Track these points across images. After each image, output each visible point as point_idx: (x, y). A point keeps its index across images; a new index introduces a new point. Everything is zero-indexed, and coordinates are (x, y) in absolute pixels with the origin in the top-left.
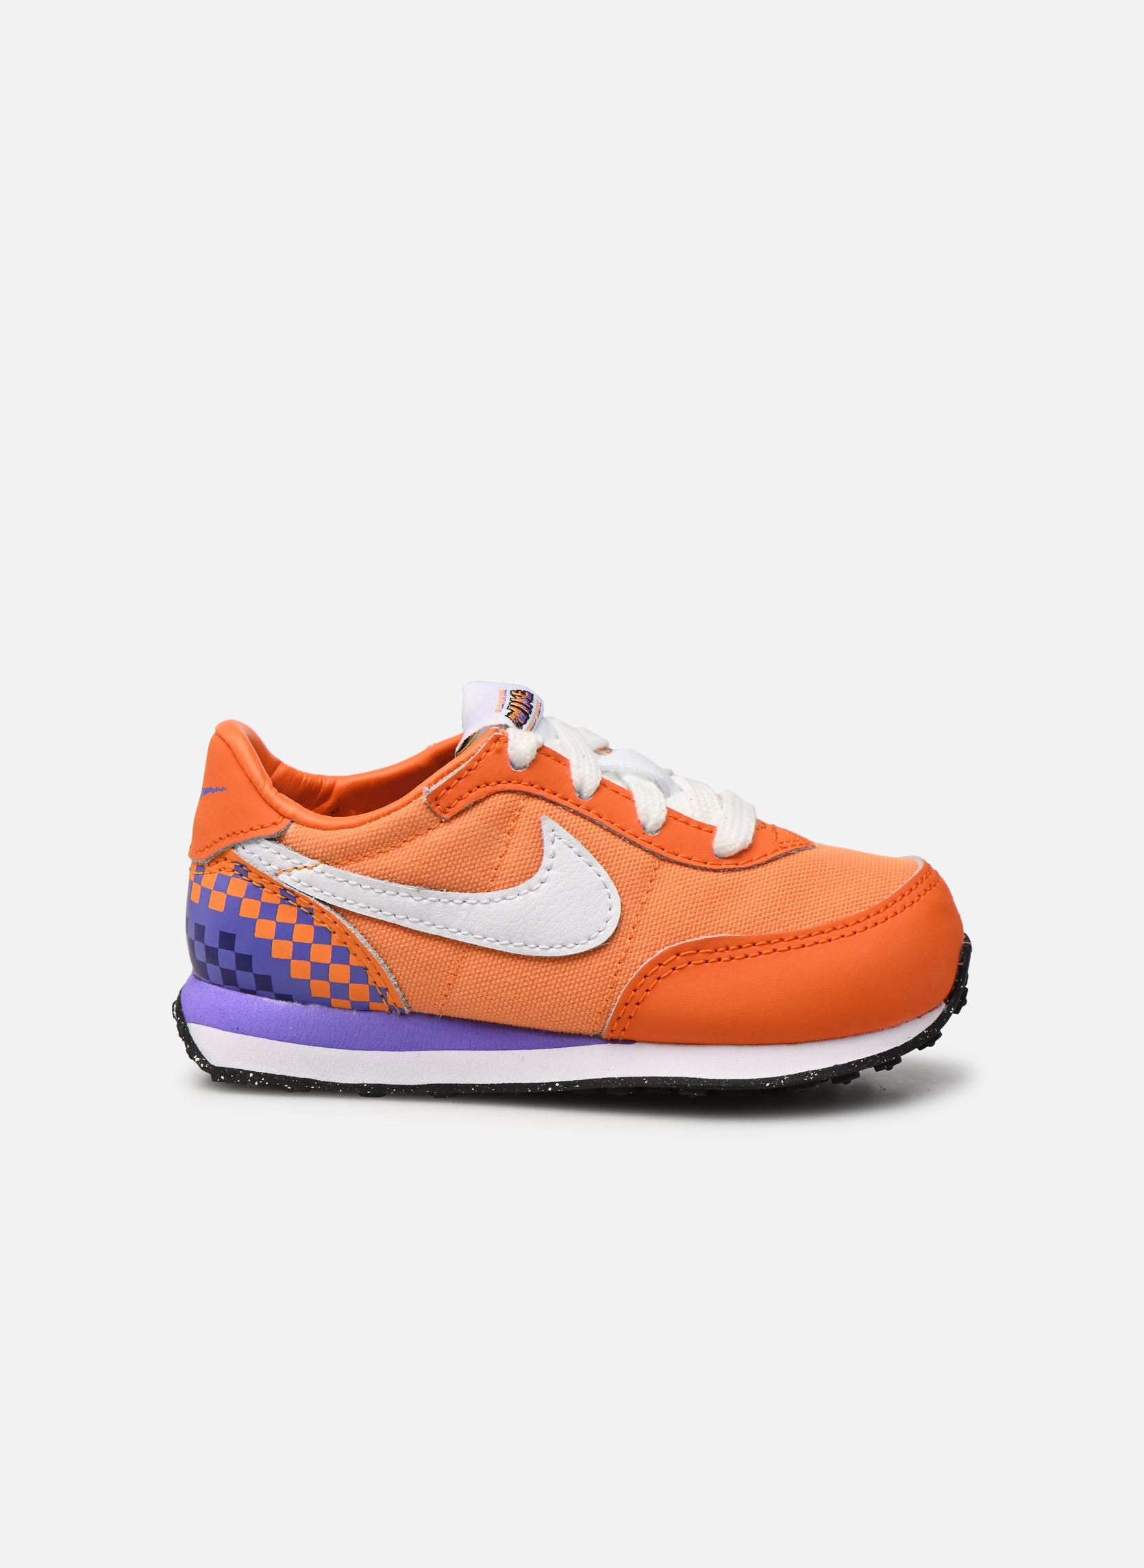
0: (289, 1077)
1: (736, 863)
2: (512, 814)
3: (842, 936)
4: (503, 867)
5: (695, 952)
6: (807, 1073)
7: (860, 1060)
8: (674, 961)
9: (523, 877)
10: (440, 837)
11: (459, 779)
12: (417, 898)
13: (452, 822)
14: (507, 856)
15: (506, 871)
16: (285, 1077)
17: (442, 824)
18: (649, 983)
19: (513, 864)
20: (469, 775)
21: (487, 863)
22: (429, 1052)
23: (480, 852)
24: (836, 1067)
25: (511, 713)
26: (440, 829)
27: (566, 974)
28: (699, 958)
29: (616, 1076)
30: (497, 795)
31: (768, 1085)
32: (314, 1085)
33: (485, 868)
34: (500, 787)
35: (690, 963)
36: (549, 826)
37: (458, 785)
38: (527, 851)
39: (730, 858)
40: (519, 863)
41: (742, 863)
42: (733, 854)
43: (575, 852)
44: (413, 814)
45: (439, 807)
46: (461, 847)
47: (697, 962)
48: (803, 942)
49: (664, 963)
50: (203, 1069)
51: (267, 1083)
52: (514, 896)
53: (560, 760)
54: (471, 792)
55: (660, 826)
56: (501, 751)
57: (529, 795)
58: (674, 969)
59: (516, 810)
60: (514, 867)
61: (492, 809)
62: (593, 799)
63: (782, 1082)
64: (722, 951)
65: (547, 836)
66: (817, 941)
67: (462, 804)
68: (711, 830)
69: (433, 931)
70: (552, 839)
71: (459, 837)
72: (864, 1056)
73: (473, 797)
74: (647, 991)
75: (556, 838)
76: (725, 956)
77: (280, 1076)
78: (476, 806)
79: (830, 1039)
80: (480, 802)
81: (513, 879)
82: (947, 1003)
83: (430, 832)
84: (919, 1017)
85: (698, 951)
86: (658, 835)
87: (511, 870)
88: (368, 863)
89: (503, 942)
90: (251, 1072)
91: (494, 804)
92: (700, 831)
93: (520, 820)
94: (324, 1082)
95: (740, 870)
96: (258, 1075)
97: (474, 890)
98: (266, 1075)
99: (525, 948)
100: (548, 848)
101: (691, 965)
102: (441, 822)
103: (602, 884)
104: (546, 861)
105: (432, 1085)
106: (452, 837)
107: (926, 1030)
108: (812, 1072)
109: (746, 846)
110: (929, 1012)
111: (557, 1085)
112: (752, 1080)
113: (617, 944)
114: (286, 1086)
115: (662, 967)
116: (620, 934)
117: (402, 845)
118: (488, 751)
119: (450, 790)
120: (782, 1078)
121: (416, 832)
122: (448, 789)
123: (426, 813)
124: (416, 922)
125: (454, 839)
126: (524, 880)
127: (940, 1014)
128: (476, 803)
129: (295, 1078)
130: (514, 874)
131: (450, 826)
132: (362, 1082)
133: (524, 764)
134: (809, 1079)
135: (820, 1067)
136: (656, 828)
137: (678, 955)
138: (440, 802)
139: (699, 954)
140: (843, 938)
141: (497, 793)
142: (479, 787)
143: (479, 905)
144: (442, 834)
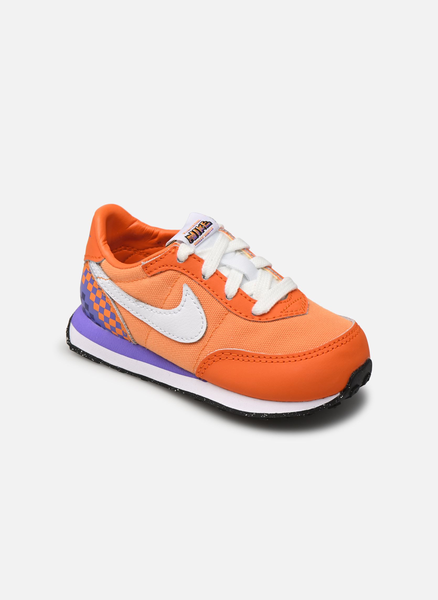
0: (94, 356)
1: (260, 318)
2: (175, 280)
3: (290, 361)
4: (167, 300)
5: (229, 354)
6: (263, 414)
7: (287, 413)
8: (221, 356)
9: (174, 306)
10: (146, 283)
11: (156, 261)
12: (136, 304)
13: (151, 278)
14: (169, 296)
15: (168, 302)
16: (92, 356)
17: (148, 278)
18: (210, 362)
19: (171, 300)
20: (160, 261)
21: (162, 297)
22: (141, 362)
23: (160, 292)
24: (276, 414)
25: (189, 235)
26: (147, 279)
27: (182, 349)
28: (230, 357)
29: (197, 394)
30: (170, 271)
31: (246, 415)
32: (102, 362)
33: (161, 299)
34: (171, 268)
35: (227, 358)
36: (186, 288)
37: (155, 264)
38: (177, 297)
39: (258, 316)
40: (173, 300)
41: (263, 319)
42: (259, 315)
43: (194, 302)
44: (138, 271)
45: (147, 271)
46: (152, 289)
47: (230, 358)
48: (272, 360)
49: (217, 356)
50: (68, 343)
51: (86, 356)
52: (168, 314)
53: (201, 261)
54: (160, 267)
55: (232, 297)
56: (175, 253)
57: (182, 273)
58: (220, 359)
59: (177, 278)
60: (171, 302)
61: (166, 276)
62: (208, 280)
63: (252, 415)
64: (240, 356)
65: (184, 293)
66: (278, 361)
67: (155, 272)
68: (255, 302)
69: (140, 318)
70: (186, 294)
71: (152, 285)
72: (290, 412)
73: (160, 270)
74: (209, 365)
75: (188, 294)
76: (241, 359)
77: (91, 355)
78: (161, 273)
79: (278, 401)
80: (163, 272)
81: (170, 306)
82: (341, 393)
83: (143, 279)
84: (323, 398)
85: (231, 354)
86: (231, 301)
87: (170, 302)
88: (122, 285)
89: (162, 331)
90: (82, 350)
91: (168, 274)
92: (250, 302)
93: (177, 283)
94: (105, 362)
95: (260, 322)
96: (84, 352)
97: (156, 306)
98: (86, 353)
99: (169, 335)
100: (184, 297)
101: (227, 359)
102: (148, 277)
103: (201, 317)
104: (182, 303)
105: (140, 375)
106: (150, 284)
107: (324, 404)
108: (265, 414)
109: (266, 312)
110: (330, 396)
111: (178, 390)
112: (241, 411)
113: (202, 343)
114: (92, 359)
115: (216, 357)
116: (204, 339)
117: (134, 282)
118: (170, 252)
119: (152, 265)
120: (252, 413)
121: (139, 278)
122: (151, 264)
123: (142, 272)
124: (135, 313)
125: (150, 285)
126: (174, 308)
127: (335, 397)
128: (161, 272)
129: (95, 357)
130: (171, 304)
131: (150, 279)
132: (117, 366)
133: (182, 261)
134: (263, 416)
135: (269, 412)
136: (231, 298)
137: (223, 353)
138: (148, 269)
139: (231, 355)
140: (290, 362)
141: (170, 270)
142: (163, 266)
143: (156, 313)
144: (148, 281)
